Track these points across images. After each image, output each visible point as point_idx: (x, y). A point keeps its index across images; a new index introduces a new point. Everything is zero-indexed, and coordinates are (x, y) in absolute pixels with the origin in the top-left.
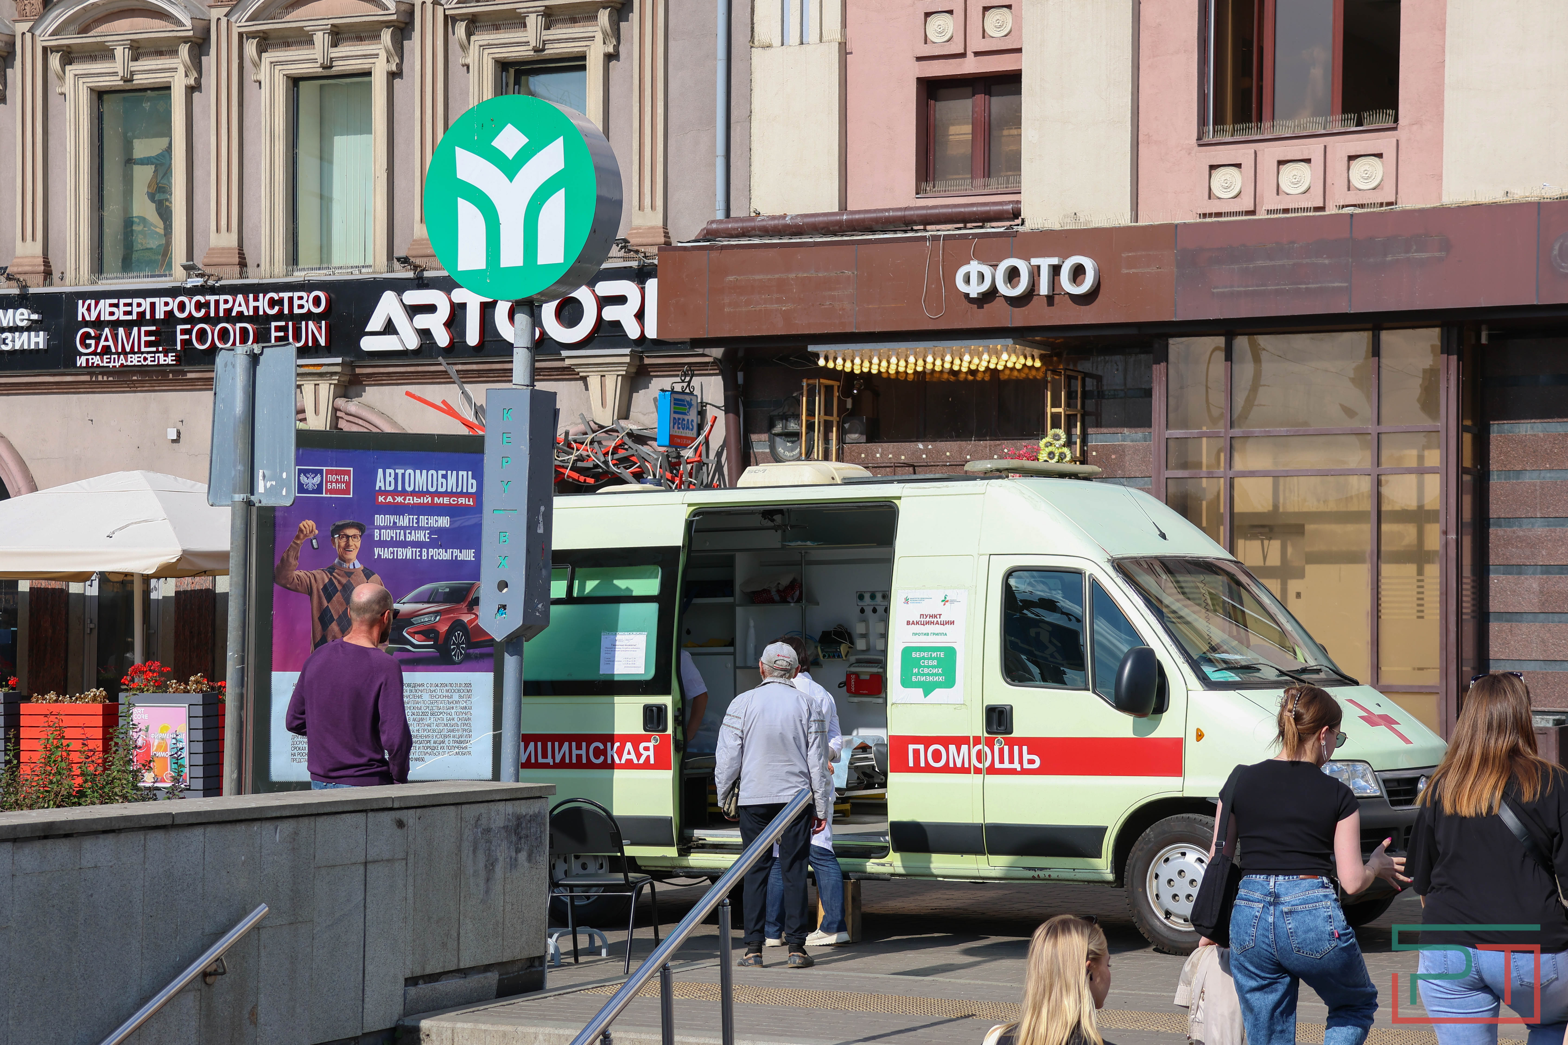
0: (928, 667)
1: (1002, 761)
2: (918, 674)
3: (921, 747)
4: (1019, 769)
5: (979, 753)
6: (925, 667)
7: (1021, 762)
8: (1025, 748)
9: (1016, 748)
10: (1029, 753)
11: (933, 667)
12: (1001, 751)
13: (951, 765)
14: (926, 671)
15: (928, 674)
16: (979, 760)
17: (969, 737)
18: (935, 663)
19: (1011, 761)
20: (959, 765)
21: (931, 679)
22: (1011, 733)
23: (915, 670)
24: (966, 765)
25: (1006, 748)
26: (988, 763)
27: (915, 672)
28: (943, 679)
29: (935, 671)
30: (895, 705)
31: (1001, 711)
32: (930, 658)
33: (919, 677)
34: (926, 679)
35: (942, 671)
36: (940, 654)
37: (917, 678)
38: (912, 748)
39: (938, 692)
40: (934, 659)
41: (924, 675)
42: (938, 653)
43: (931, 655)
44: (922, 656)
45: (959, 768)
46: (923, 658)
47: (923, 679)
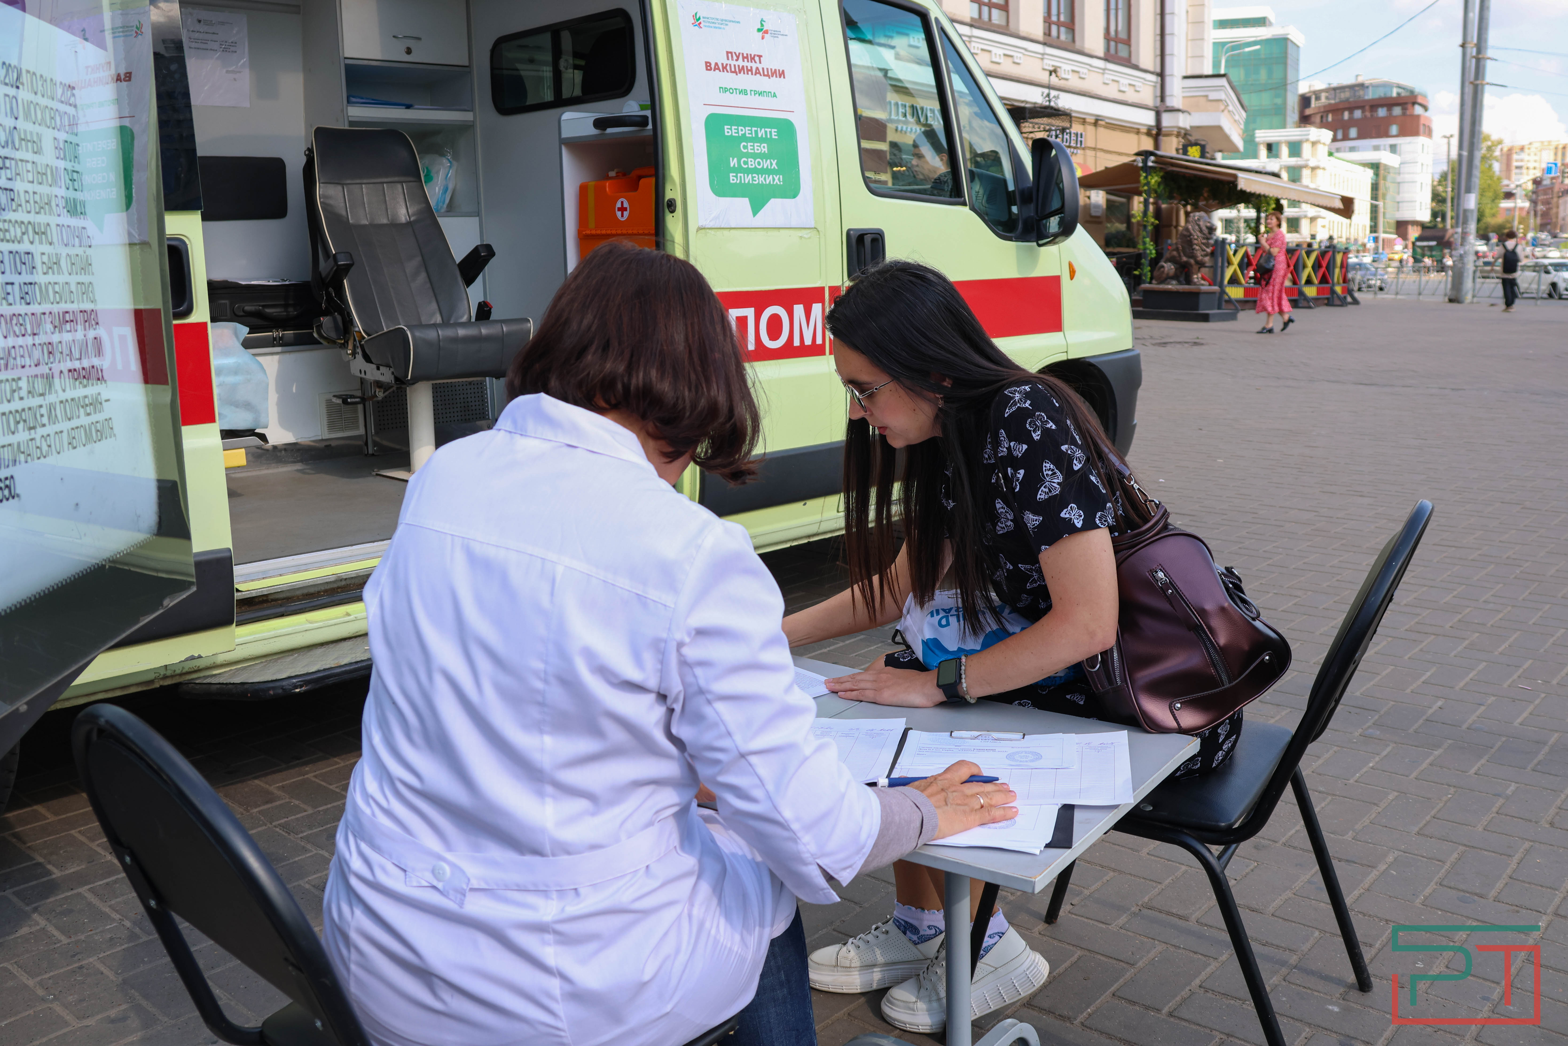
0: (755, 156)
2: (738, 170)
3: (749, 313)
6: (748, 155)
11: (762, 156)
13: (797, 343)
14: (752, 163)
15: (755, 171)
17: (822, 289)
18: (764, 148)
20: (808, 341)
21: (761, 179)
24: (819, 341)
27: (732, 165)
28: (779, 179)
29: (766, 164)
30: (703, 231)
31: (868, 239)
32: (756, 139)
33: (739, 175)
34: (753, 177)
35: (776, 164)
36: (771, 132)
37: (736, 177)
38: (734, 314)
39: (775, 205)
40: (761, 140)
41: (748, 171)
42: (768, 130)
43: (756, 132)
44: (740, 133)
45: (808, 346)
46: (744, 138)
47: (748, 179)
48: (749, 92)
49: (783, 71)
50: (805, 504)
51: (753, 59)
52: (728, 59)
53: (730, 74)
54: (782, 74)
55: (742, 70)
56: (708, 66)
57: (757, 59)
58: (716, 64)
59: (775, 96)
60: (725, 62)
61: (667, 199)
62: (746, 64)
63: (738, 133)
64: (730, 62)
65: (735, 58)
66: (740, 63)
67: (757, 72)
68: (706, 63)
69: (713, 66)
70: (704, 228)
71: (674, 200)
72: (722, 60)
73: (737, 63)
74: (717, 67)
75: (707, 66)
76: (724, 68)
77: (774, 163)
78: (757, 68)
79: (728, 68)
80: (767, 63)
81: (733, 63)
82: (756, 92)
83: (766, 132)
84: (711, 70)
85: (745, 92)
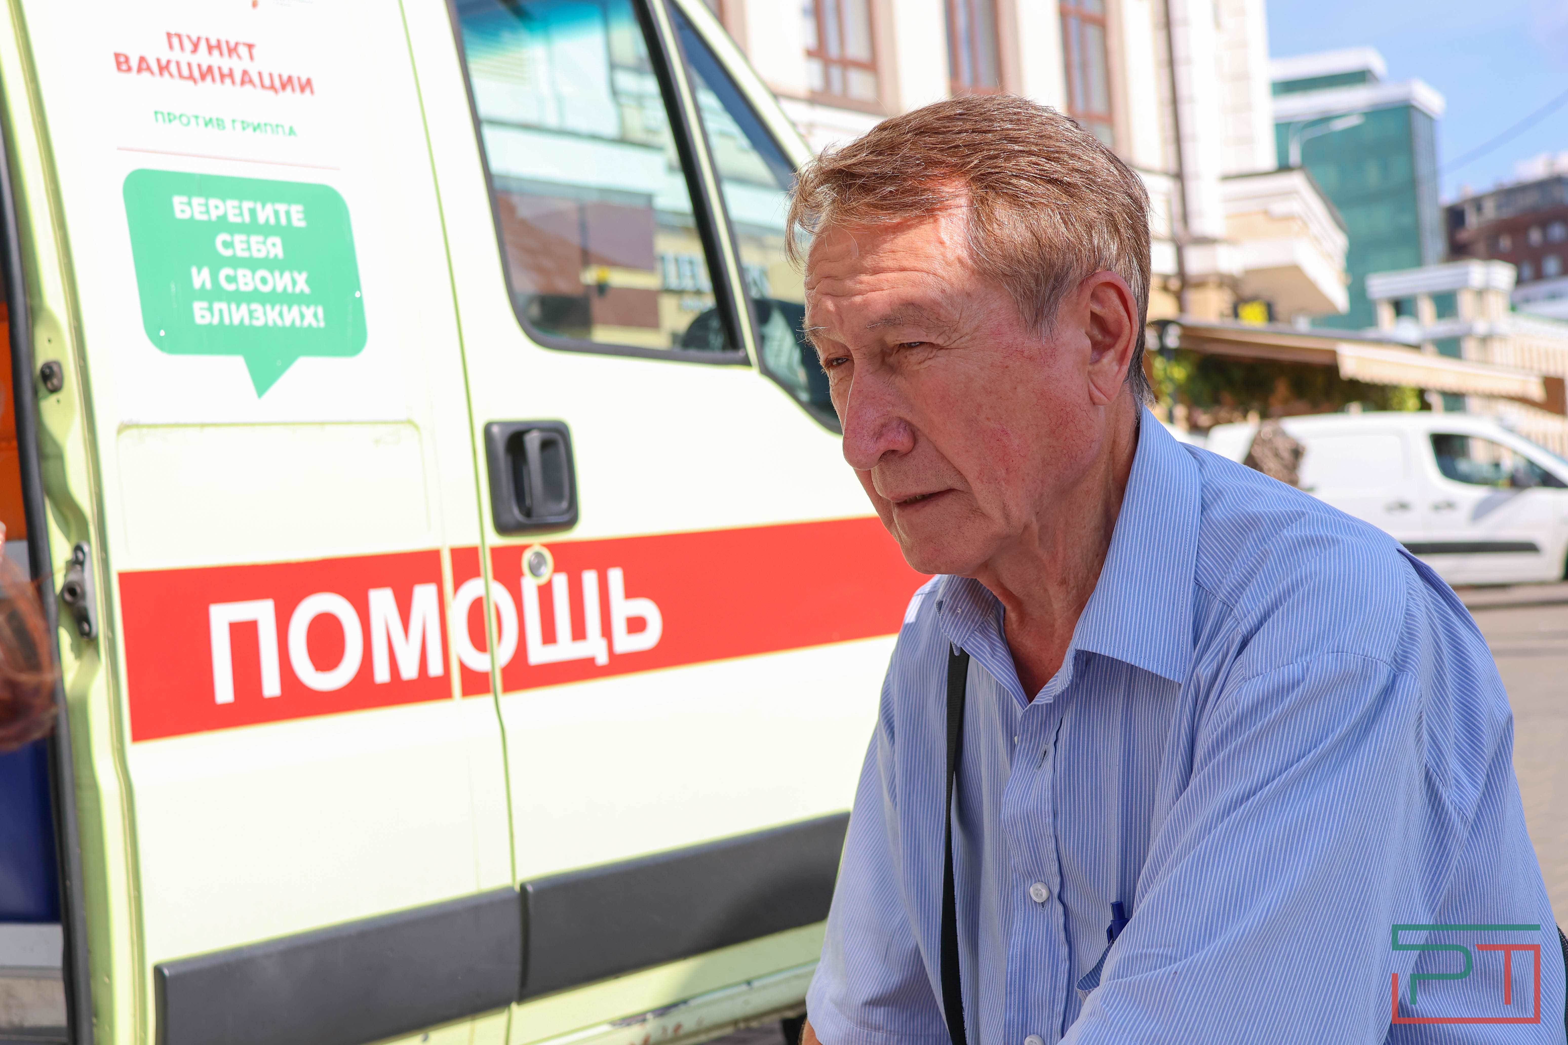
0: (253, 264)
1: (549, 636)
2: (215, 294)
3: (261, 611)
4: (602, 659)
5: (476, 611)
6: (235, 262)
7: (607, 631)
8: (616, 577)
9: (590, 579)
10: (630, 593)
11: (270, 264)
12: (545, 593)
13: (382, 674)
14: (246, 280)
15: (255, 296)
16: (479, 640)
17: (434, 555)
18: (274, 247)
19: (579, 632)
20: (409, 671)
21: (272, 315)
22: (571, 521)
23: (201, 278)
24: (435, 669)
25: (561, 583)
26: (504, 652)
27: (197, 284)
28: (315, 315)
29: (282, 282)
30: (134, 432)
31: (533, 441)
32: (252, 228)
33: (217, 306)
34: (251, 313)
35: (308, 282)
36: (288, 213)
37: (210, 309)
38: (222, 616)
39: (307, 371)
40: (266, 230)
41: (238, 298)
42: (282, 208)
43: (253, 212)
44: (214, 214)
45: (410, 682)
46: (222, 224)
47: (239, 315)
48: (228, 124)
49: (309, 81)
50: (426, 1039)
51: (233, 50)
52: (171, 46)
53: (177, 81)
54: (306, 86)
55: (207, 73)
56: (121, 62)
57: (243, 51)
58: (142, 59)
59: (292, 131)
60: (165, 54)
61: (40, 362)
62: (216, 60)
63: (207, 212)
64: (176, 55)
65: (188, 46)
66: (203, 58)
67: (246, 78)
68: (117, 56)
69: (134, 63)
70: (137, 426)
71: (58, 364)
72: (157, 51)
73: (195, 60)
74: (143, 65)
75: (119, 64)
76: (163, 68)
77: (301, 279)
78: (245, 73)
79: (173, 68)
80: (268, 62)
81: (185, 57)
82: (245, 125)
83: (276, 213)
84: (129, 69)
85: (220, 124)
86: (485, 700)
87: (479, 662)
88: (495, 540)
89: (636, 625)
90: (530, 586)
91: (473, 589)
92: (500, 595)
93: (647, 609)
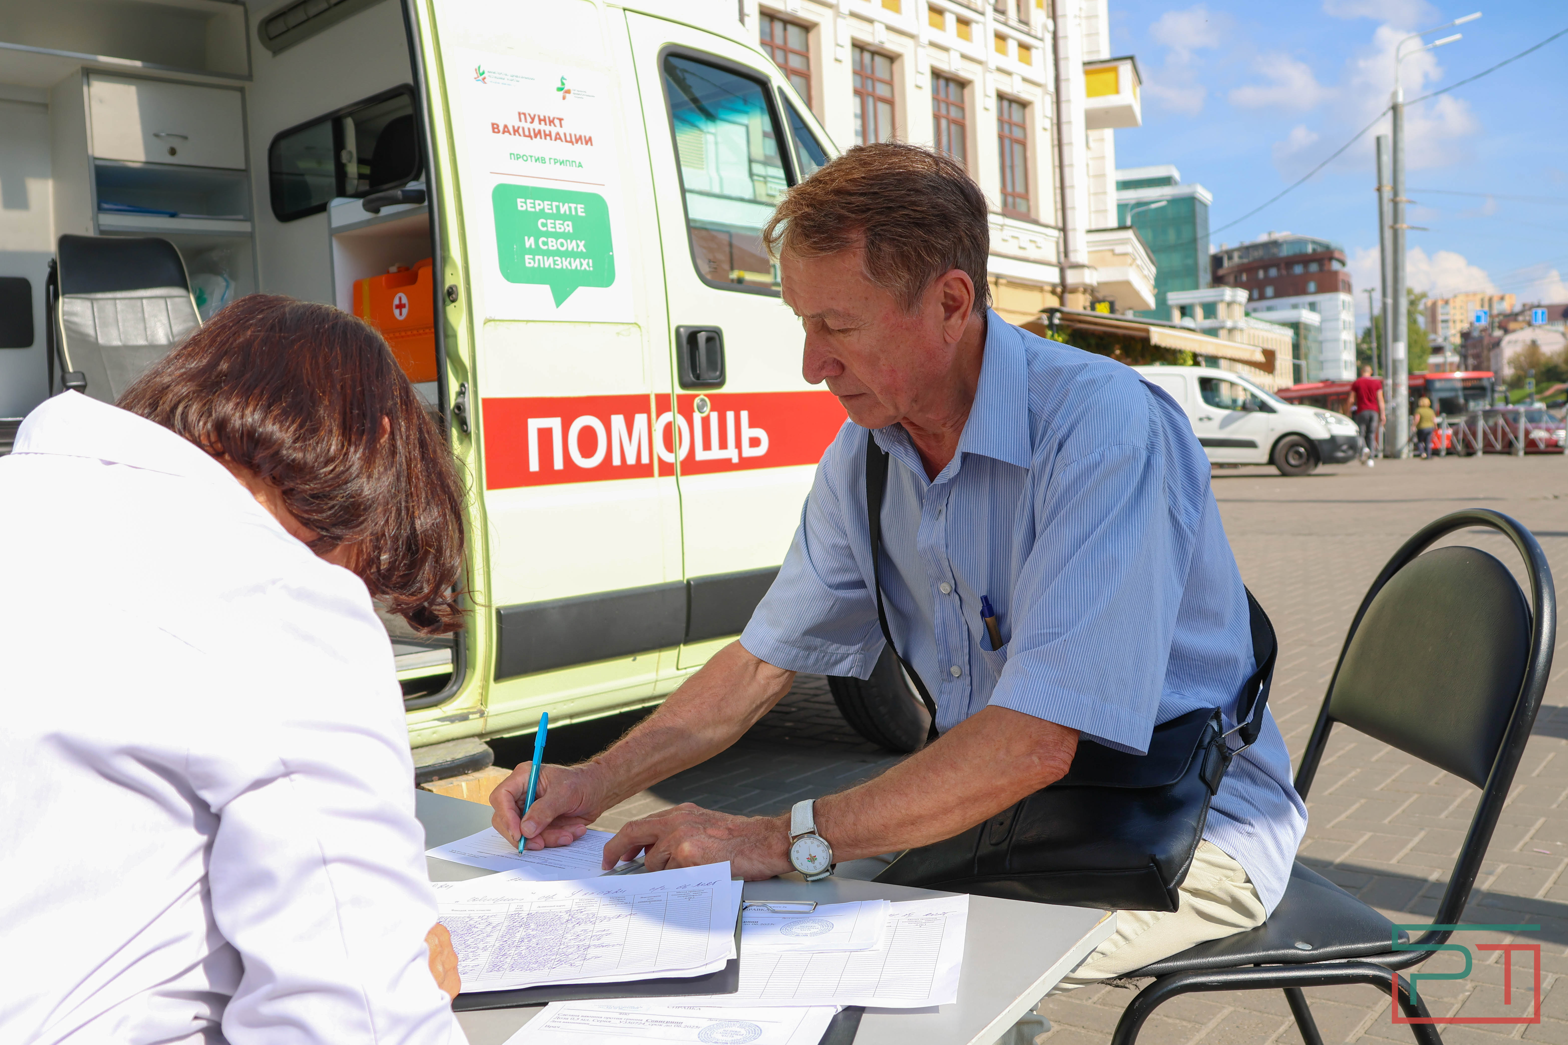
0: (556, 236)
1: (707, 446)
2: (536, 251)
3: (555, 423)
4: (735, 460)
5: (668, 430)
6: (548, 234)
7: (738, 445)
8: (744, 415)
9: (730, 415)
10: (752, 425)
11: (566, 236)
12: (706, 422)
13: (616, 461)
14: (553, 244)
15: (557, 253)
16: (669, 445)
17: (647, 397)
18: (568, 227)
19: (723, 445)
20: (631, 460)
21: (566, 263)
22: (721, 384)
23: (529, 242)
24: (645, 460)
25: (714, 417)
26: (682, 453)
27: (527, 245)
28: (588, 264)
29: (571, 245)
30: (492, 323)
31: (702, 337)
32: (557, 216)
33: (537, 257)
34: (554, 261)
35: (584, 246)
36: (576, 209)
37: (534, 259)
38: (534, 425)
39: (582, 295)
40: (564, 218)
41: (548, 253)
42: (573, 206)
43: (558, 207)
44: (538, 208)
45: (632, 466)
46: (542, 214)
47: (548, 262)
48: (547, 160)
49: (590, 139)
50: (634, 660)
51: (551, 122)
52: (520, 120)
53: (523, 138)
54: (589, 141)
55: (538, 134)
56: (495, 128)
57: (557, 122)
58: (506, 126)
59: (580, 165)
60: (517, 124)
61: (446, 286)
62: (542, 127)
63: (534, 207)
64: (523, 124)
65: (529, 120)
66: (536, 126)
67: (558, 137)
68: (493, 124)
69: (501, 128)
70: (494, 320)
71: (456, 287)
72: (513, 122)
73: (532, 126)
74: (506, 130)
75: (493, 128)
76: (516, 131)
77: (582, 244)
78: (558, 134)
79: (521, 131)
80: (569, 128)
81: (527, 125)
82: (556, 161)
83: (570, 208)
84: (499, 132)
85: (543, 160)
86: (672, 479)
87: (669, 458)
88: (679, 391)
89: (755, 442)
90: (697, 417)
91: (667, 417)
92: (681, 421)
93: (761, 433)
